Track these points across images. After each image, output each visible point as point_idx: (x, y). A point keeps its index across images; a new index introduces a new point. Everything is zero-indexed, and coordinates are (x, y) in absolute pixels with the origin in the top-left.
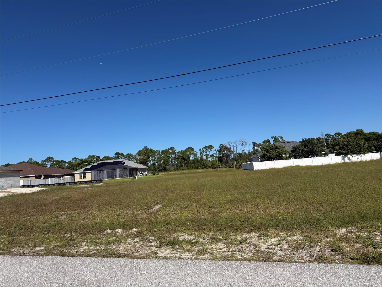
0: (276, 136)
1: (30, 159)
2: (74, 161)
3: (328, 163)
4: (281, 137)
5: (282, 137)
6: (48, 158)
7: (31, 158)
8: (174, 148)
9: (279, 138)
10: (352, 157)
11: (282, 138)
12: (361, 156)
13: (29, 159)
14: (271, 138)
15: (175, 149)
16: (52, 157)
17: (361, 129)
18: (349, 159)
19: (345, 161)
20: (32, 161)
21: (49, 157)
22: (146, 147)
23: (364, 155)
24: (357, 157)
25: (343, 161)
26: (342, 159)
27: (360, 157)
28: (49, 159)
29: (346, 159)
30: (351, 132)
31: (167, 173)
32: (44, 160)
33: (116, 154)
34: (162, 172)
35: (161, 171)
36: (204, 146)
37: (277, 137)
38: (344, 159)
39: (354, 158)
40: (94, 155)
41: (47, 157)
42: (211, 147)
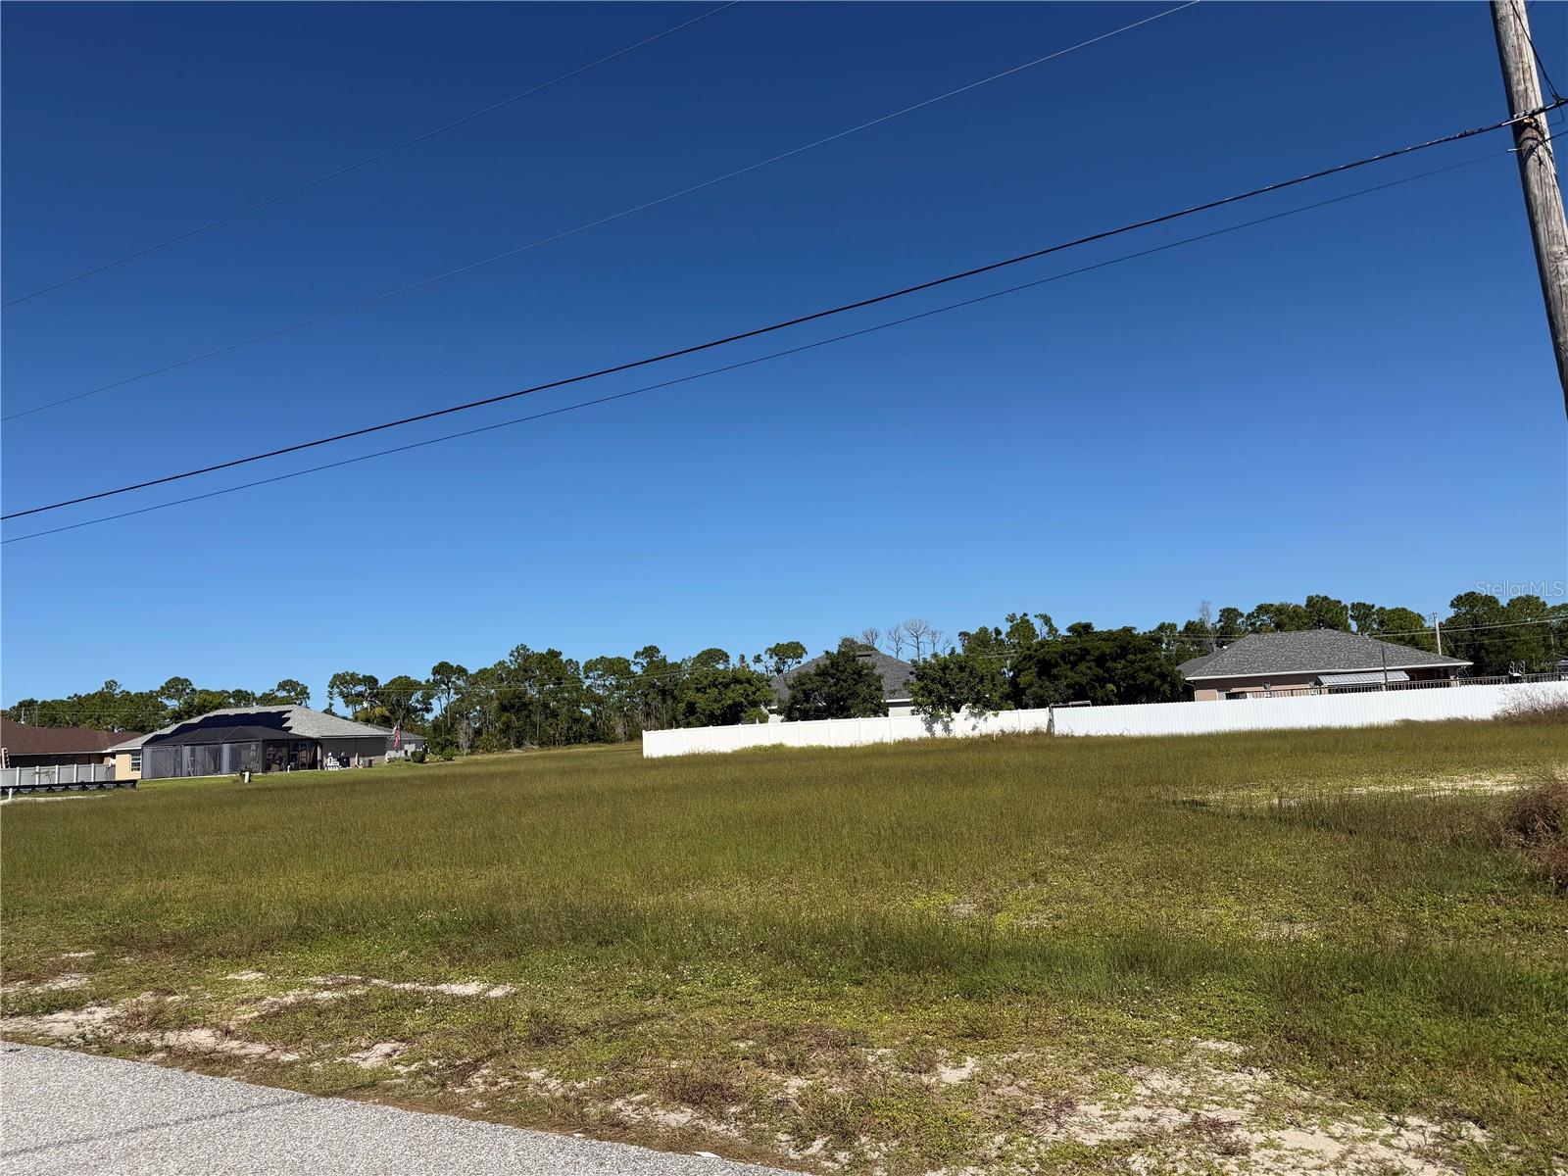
0: (1025, 615)
1: (111, 684)
2: (285, 694)
3: (878, 740)
4: (1046, 616)
5: (1050, 619)
6: (170, 682)
7: (113, 681)
8: (658, 651)
9: (1038, 626)
10: (952, 720)
11: (1047, 620)
12: (986, 719)
13: (104, 686)
14: (1007, 619)
15: (662, 654)
16: (187, 680)
17: (1322, 595)
18: (946, 728)
19: (933, 734)
20: (118, 691)
21: (176, 680)
22: (524, 647)
23: (996, 715)
24: (973, 720)
25: (926, 734)
26: (925, 727)
27: (981, 721)
28: (176, 686)
29: (938, 728)
30: (1282, 605)
31: (593, 749)
32: (158, 688)
33: (436, 671)
34: (578, 746)
35: (580, 742)
36: (773, 646)
37: (1027, 618)
38: (930, 729)
39: (963, 724)
40: (354, 673)
41: (167, 680)
42: (795, 650)
